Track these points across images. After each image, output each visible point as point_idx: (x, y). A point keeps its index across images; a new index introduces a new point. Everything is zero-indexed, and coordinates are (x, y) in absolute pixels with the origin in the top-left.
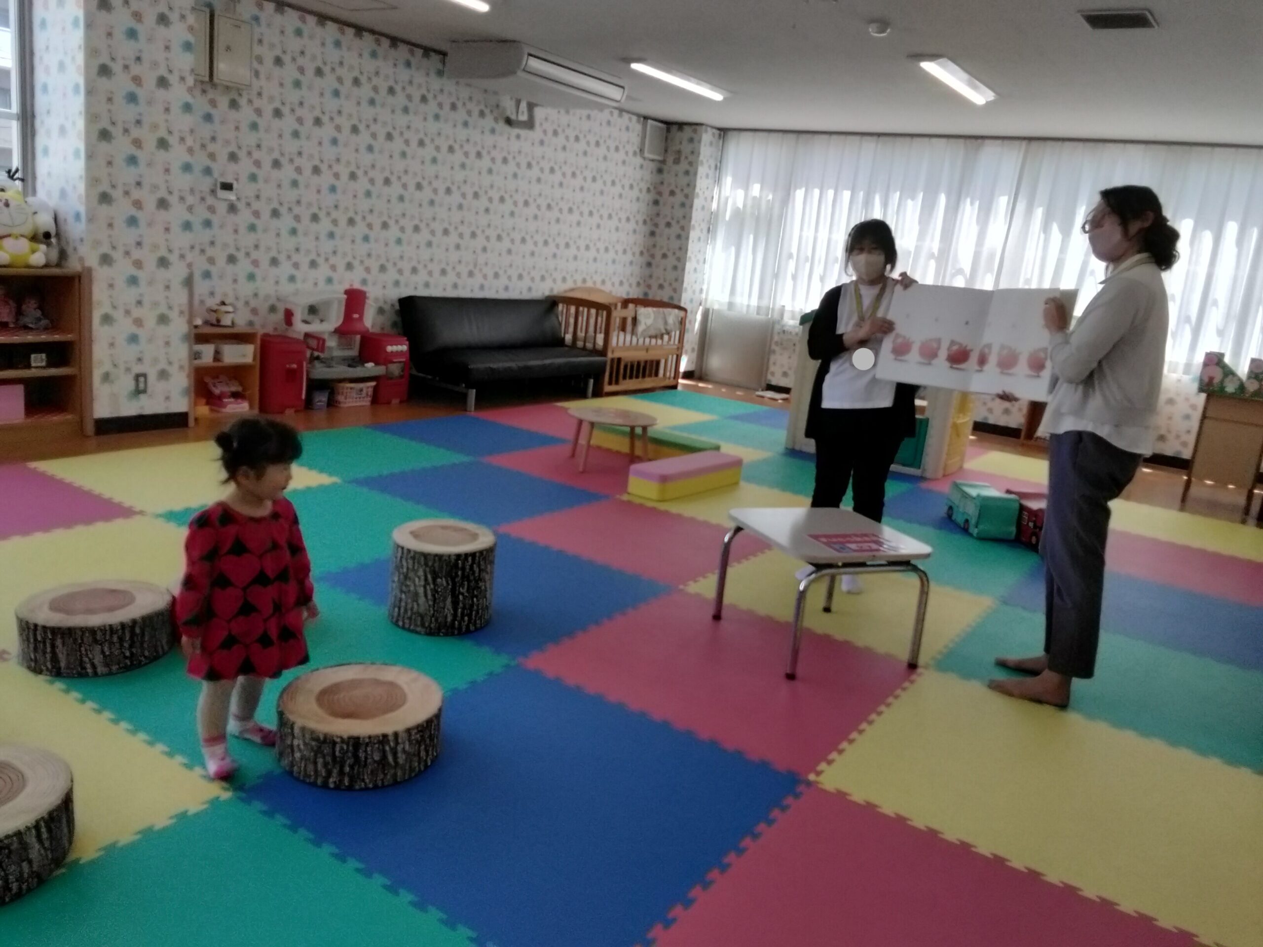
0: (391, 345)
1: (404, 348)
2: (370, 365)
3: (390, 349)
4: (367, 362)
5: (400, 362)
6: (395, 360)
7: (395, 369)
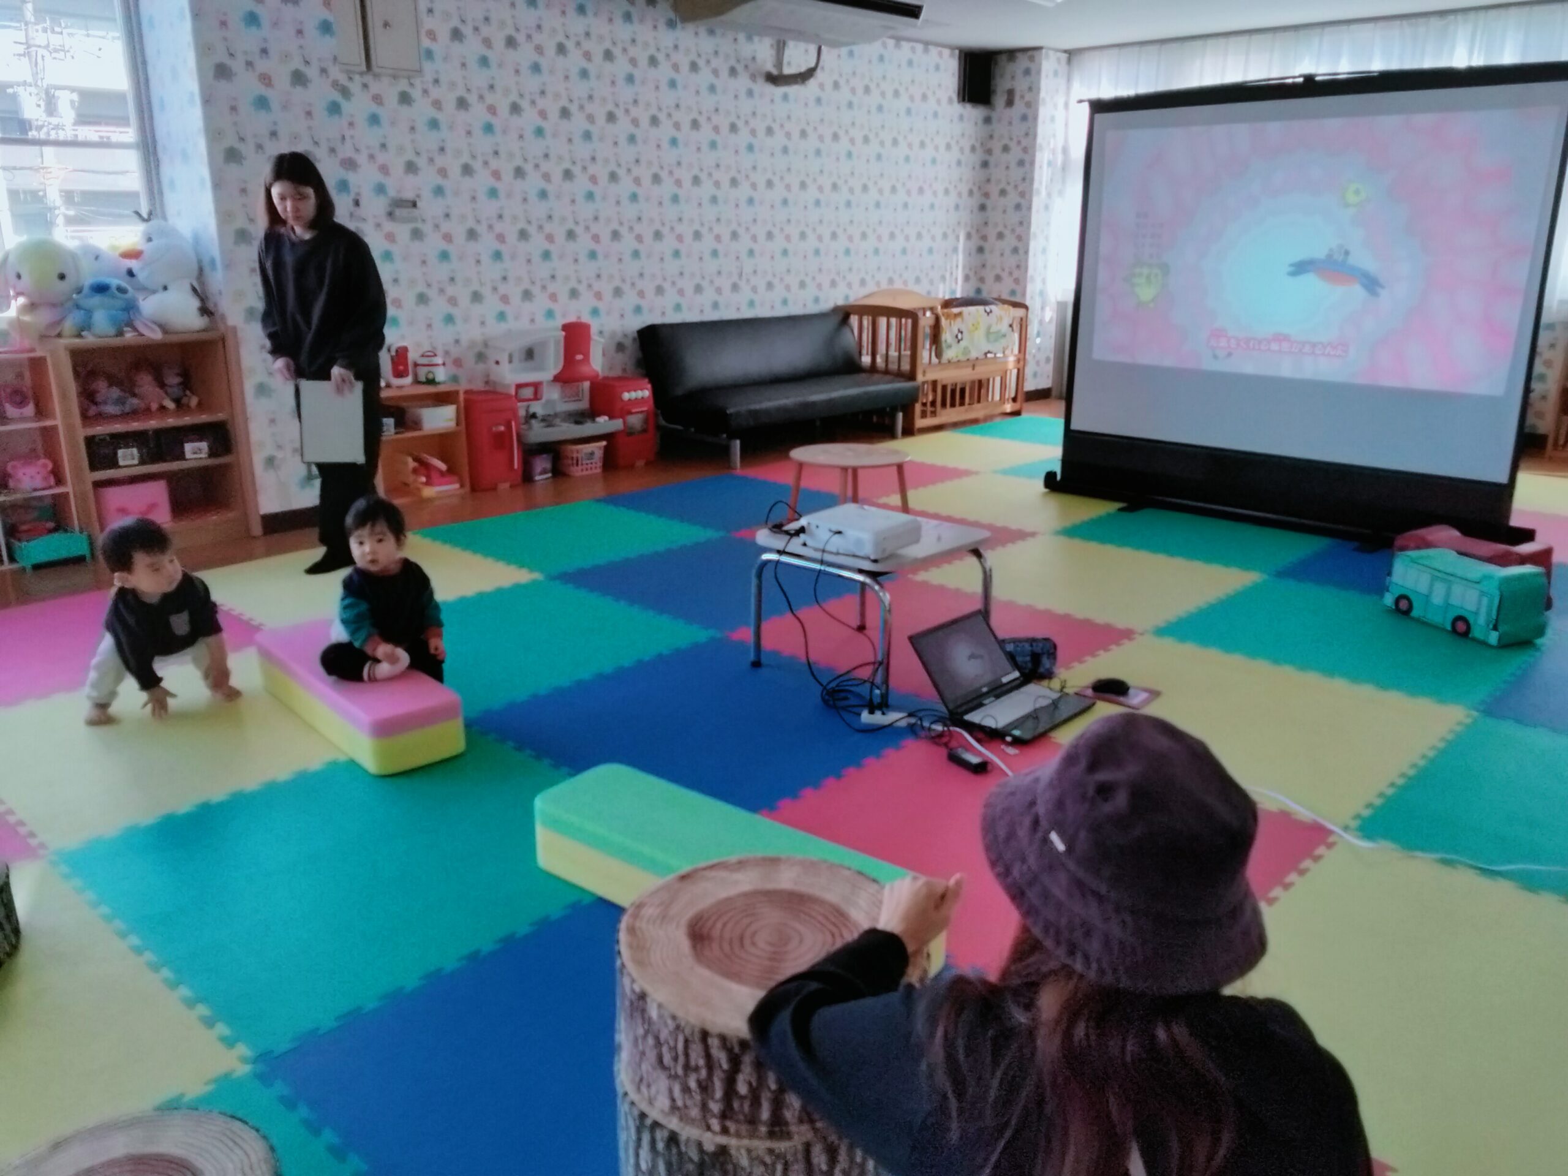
0: (629, 391)
1: (646, 393)
2: (602, 419)
3: (626, 396)
4: (599, 415)
5: (642, 412)
6: (634, 411)
7: (635, 421)
